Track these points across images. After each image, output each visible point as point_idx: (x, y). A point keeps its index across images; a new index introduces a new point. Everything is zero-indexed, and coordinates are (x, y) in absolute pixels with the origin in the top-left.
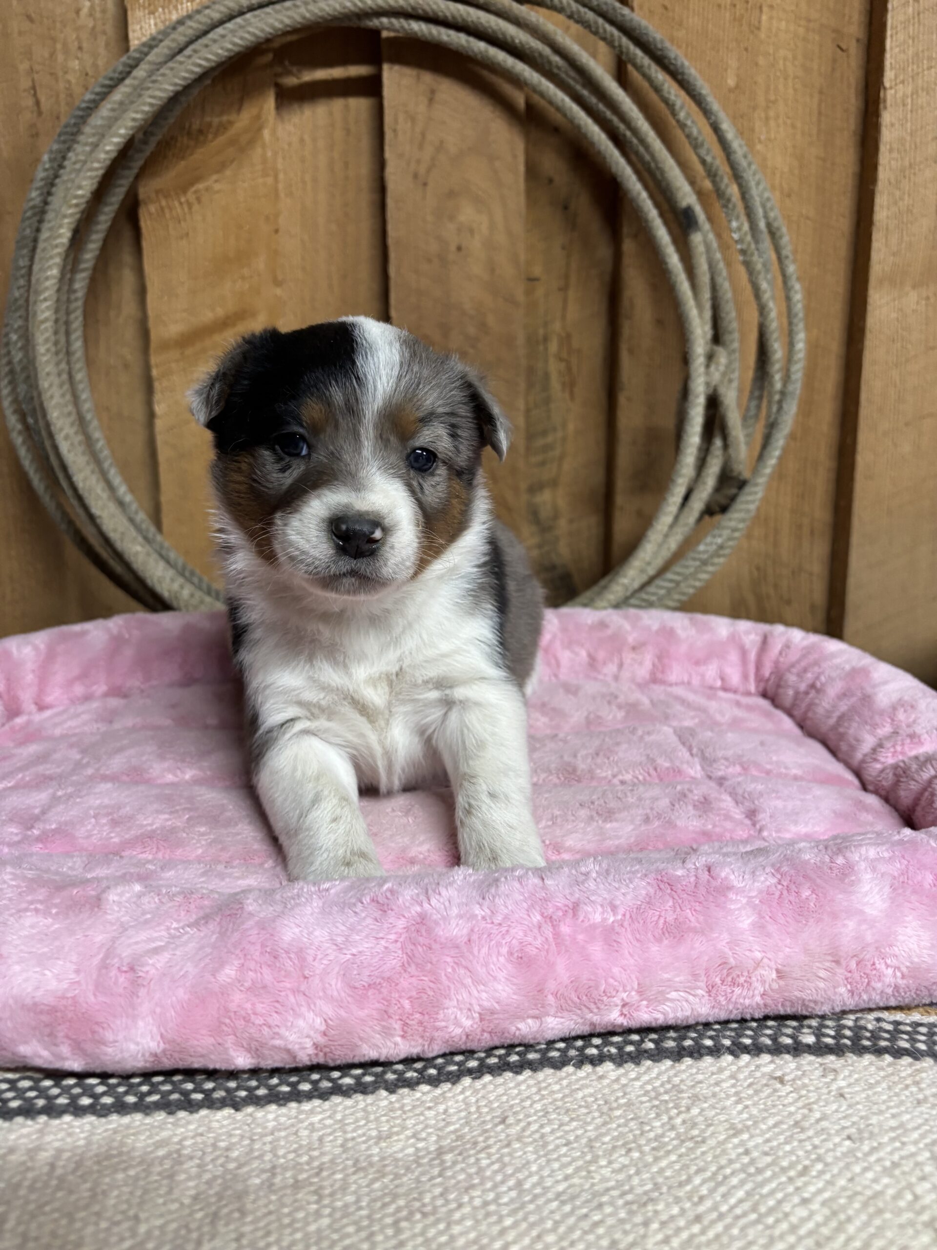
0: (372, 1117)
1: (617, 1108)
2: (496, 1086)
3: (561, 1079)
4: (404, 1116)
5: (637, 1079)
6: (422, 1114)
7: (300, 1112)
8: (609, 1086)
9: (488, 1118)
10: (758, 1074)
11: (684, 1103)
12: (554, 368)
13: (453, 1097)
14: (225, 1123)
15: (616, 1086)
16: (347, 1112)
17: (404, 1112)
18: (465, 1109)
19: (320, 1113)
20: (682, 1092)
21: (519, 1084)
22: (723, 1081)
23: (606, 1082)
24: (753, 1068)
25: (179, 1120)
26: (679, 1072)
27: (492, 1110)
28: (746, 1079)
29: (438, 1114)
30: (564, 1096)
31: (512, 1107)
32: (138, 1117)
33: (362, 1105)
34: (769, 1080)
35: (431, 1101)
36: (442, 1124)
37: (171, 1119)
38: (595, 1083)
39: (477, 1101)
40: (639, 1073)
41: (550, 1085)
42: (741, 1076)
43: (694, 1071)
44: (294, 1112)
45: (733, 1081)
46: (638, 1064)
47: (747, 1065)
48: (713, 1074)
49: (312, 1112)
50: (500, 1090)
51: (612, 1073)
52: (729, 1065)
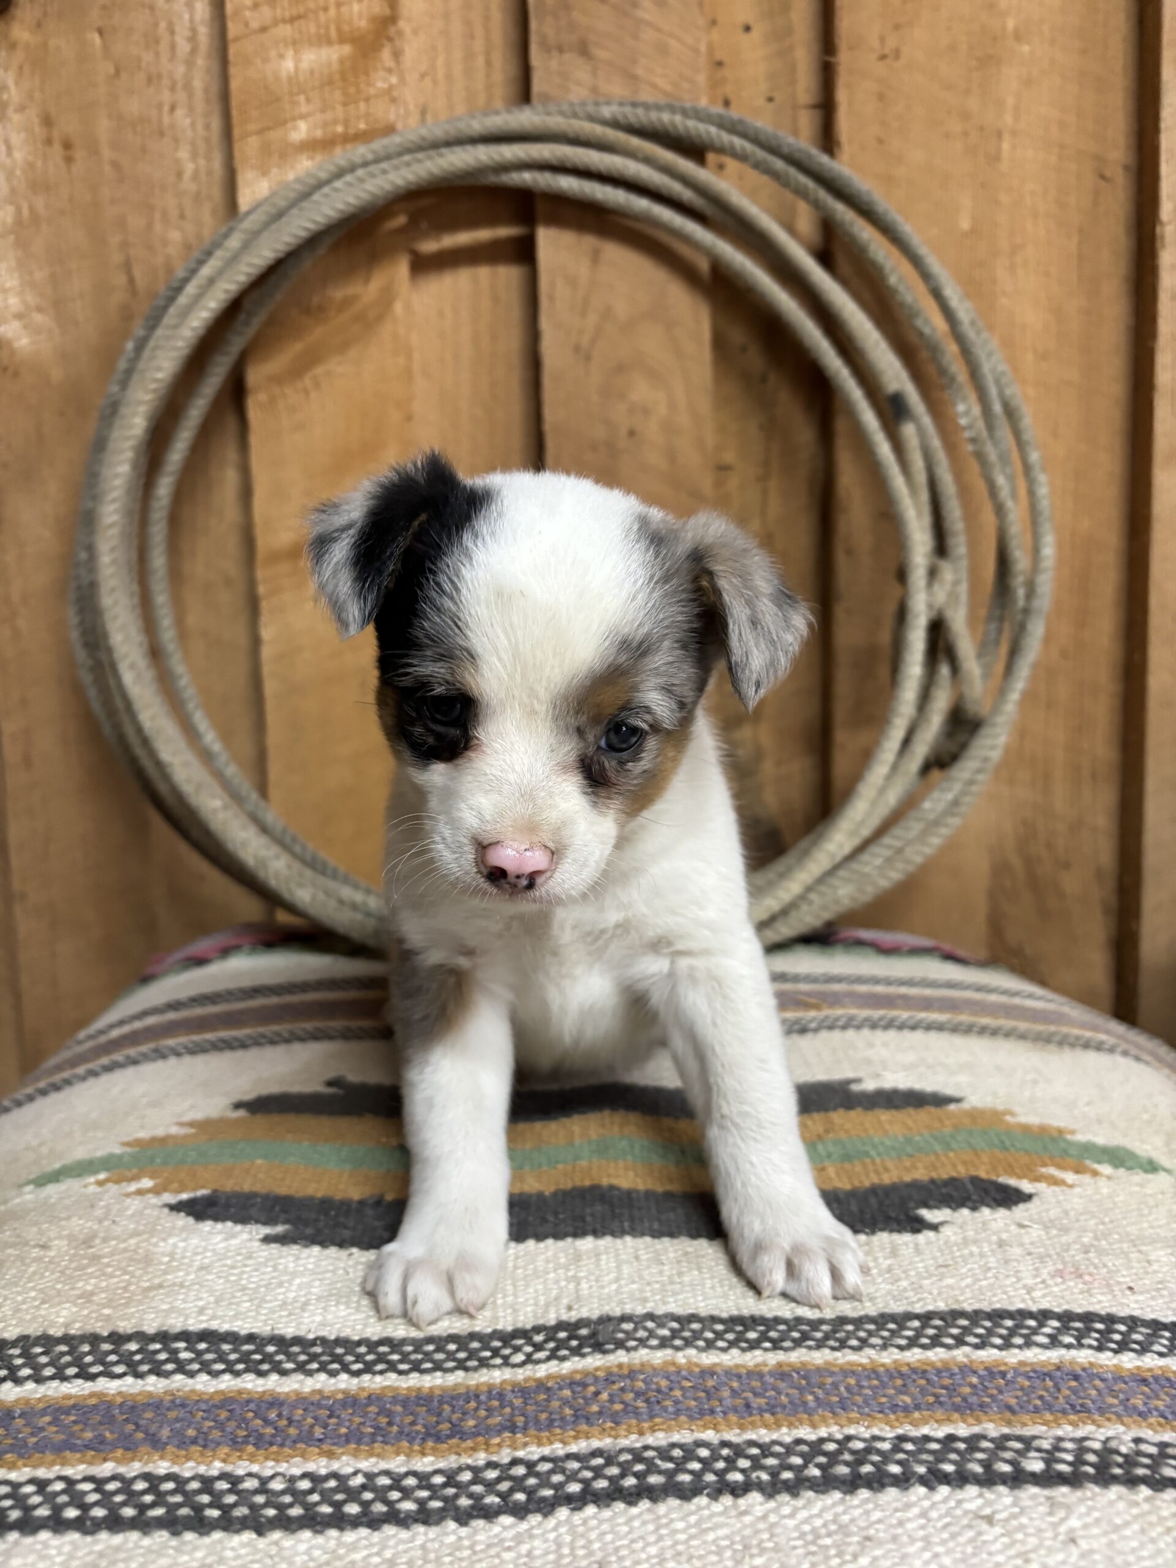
2: (602, 1518)
3: (689, 1514)
4: (475, 1558)
6: (498, 1556)
7: (341, 1544)
10: (959, 1512)
11: (851, 1549)
13: (543, 1534)
16: (402, 1547)
17: (475, 1553)
18: (556, 1551)
19: (367, 1544)
20: (850, 1534)
21: (632, 1518)
22: (909, 1520)
24: (953, 1504)
25: (184, 1543)
26: (850, 1507)
27: (590, 1553)
28: (941, 1518)
29: (519, 1556)
30: (690, 1538)
31: (617, 1549)
32: (134, 1536)
33: (421, 1540)
34: (972, 1521)
35: (512, 1538)
37: (174, 1542)
39: (573, 1541)
40: (795, 1508)
41: (672, 1521)
42: (934, 1514)
43: (871, 1506)
45: (923, 1521)
46: (795, 1496)
47: (945, 1500)
48: (896, 1510)
49: (356, 1545)
50: (606, 1527)
51: (758, 1508)
52: (920, 1500)
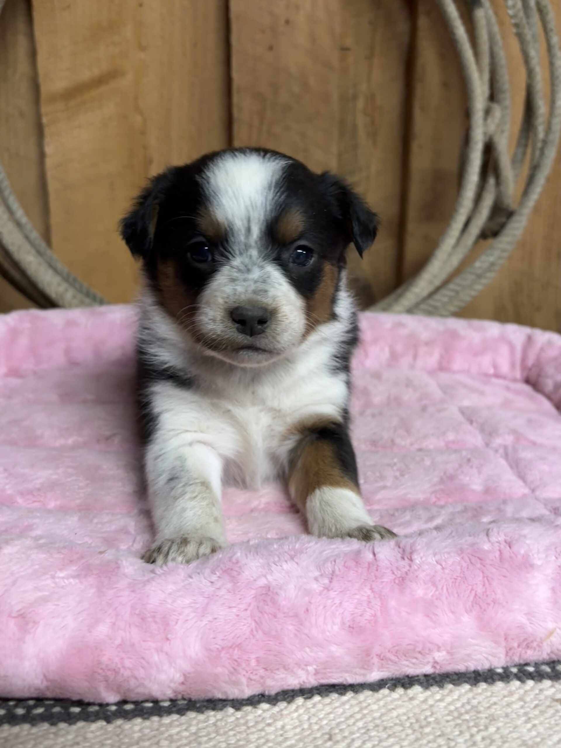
0: (222, 731)
1: (426, 726)
2: (325, 705)
3: (379, 700)
4: (248, 731)
5: (441, 700)
6: (262, 730)
7: (161, 725)
8: (418, 706)
9: (318, 735)
10: (542, 697)
12: (361, 121)
13: (289, 714)
14: (98, 733)
15: (424, 707)
16: (201, 725)
17: (249, 728)
18: (300, 726)
19: (178, 726)
20: (479, 712)
21: (343, 704)
22: (513, 703)
23: (415, 702)
24: (537, 691)
25: (60, 730)
26: (477, 694)
27: (321, 727)
28: (532, 701)
29: (277, 729)
30: (382, 715)
31: (338, 724)
32: (26, 726)
33: (212, 720)
34: (551, 703)
35: (270, 717)
36: (280, 739)
37: (53, 729)
38: (406, 704)
39: (309, 719)
40: (443, 696)
41: (369, 705)
42: (528, 699)
43: (489, 694)
44: (156, 725)
45: (521, 703)
46: (441, 687)
48: (505, 697)
49: (171, 725)
50: (328, 709)
51: (420, 695)
52: (517, 689)
